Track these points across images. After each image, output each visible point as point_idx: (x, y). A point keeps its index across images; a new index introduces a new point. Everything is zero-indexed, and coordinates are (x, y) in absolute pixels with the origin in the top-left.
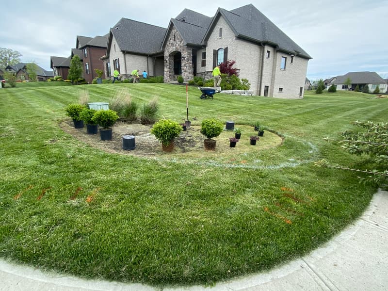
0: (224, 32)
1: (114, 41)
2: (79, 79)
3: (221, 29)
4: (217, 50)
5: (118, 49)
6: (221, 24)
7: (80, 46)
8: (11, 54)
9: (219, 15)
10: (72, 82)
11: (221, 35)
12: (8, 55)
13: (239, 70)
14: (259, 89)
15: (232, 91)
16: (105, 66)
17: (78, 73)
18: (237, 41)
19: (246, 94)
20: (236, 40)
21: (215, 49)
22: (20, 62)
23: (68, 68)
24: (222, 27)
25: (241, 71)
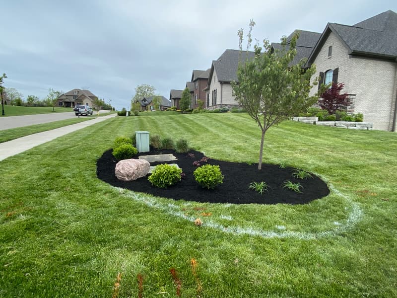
0: (335, 50)
1: (215, 73)
2: (187, 110)
3: (330, 47)
4: (324, 71)
5: (217, 80)
6: (331, 41)
7: (194, 79)
8: (149, 89)
9: (328, 31)
10: (182, 112)
11: (330, 54)
12: (146, 90)
13: (355, 95)
14: (392, 121)
15: (334, 122)
16: (207, 97)
17: (187, 104)
18: (352, 59)
19: (358, 127)
20: (350, 58)
21: (322, 71)
22: (154, 94)
23: (180, 98)
24: (331, 44)
25: (357, 97)
